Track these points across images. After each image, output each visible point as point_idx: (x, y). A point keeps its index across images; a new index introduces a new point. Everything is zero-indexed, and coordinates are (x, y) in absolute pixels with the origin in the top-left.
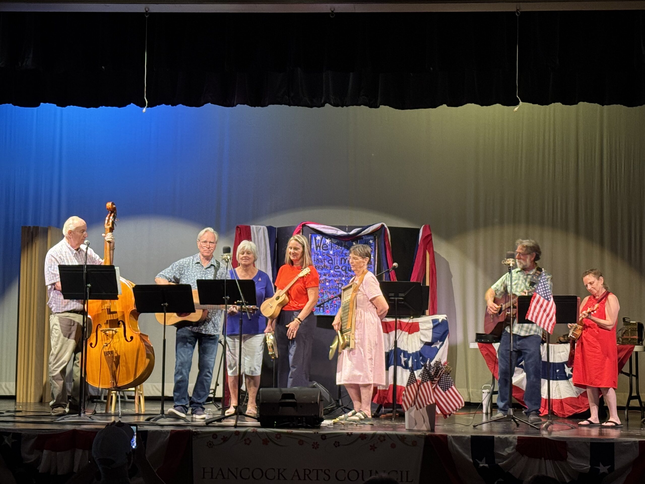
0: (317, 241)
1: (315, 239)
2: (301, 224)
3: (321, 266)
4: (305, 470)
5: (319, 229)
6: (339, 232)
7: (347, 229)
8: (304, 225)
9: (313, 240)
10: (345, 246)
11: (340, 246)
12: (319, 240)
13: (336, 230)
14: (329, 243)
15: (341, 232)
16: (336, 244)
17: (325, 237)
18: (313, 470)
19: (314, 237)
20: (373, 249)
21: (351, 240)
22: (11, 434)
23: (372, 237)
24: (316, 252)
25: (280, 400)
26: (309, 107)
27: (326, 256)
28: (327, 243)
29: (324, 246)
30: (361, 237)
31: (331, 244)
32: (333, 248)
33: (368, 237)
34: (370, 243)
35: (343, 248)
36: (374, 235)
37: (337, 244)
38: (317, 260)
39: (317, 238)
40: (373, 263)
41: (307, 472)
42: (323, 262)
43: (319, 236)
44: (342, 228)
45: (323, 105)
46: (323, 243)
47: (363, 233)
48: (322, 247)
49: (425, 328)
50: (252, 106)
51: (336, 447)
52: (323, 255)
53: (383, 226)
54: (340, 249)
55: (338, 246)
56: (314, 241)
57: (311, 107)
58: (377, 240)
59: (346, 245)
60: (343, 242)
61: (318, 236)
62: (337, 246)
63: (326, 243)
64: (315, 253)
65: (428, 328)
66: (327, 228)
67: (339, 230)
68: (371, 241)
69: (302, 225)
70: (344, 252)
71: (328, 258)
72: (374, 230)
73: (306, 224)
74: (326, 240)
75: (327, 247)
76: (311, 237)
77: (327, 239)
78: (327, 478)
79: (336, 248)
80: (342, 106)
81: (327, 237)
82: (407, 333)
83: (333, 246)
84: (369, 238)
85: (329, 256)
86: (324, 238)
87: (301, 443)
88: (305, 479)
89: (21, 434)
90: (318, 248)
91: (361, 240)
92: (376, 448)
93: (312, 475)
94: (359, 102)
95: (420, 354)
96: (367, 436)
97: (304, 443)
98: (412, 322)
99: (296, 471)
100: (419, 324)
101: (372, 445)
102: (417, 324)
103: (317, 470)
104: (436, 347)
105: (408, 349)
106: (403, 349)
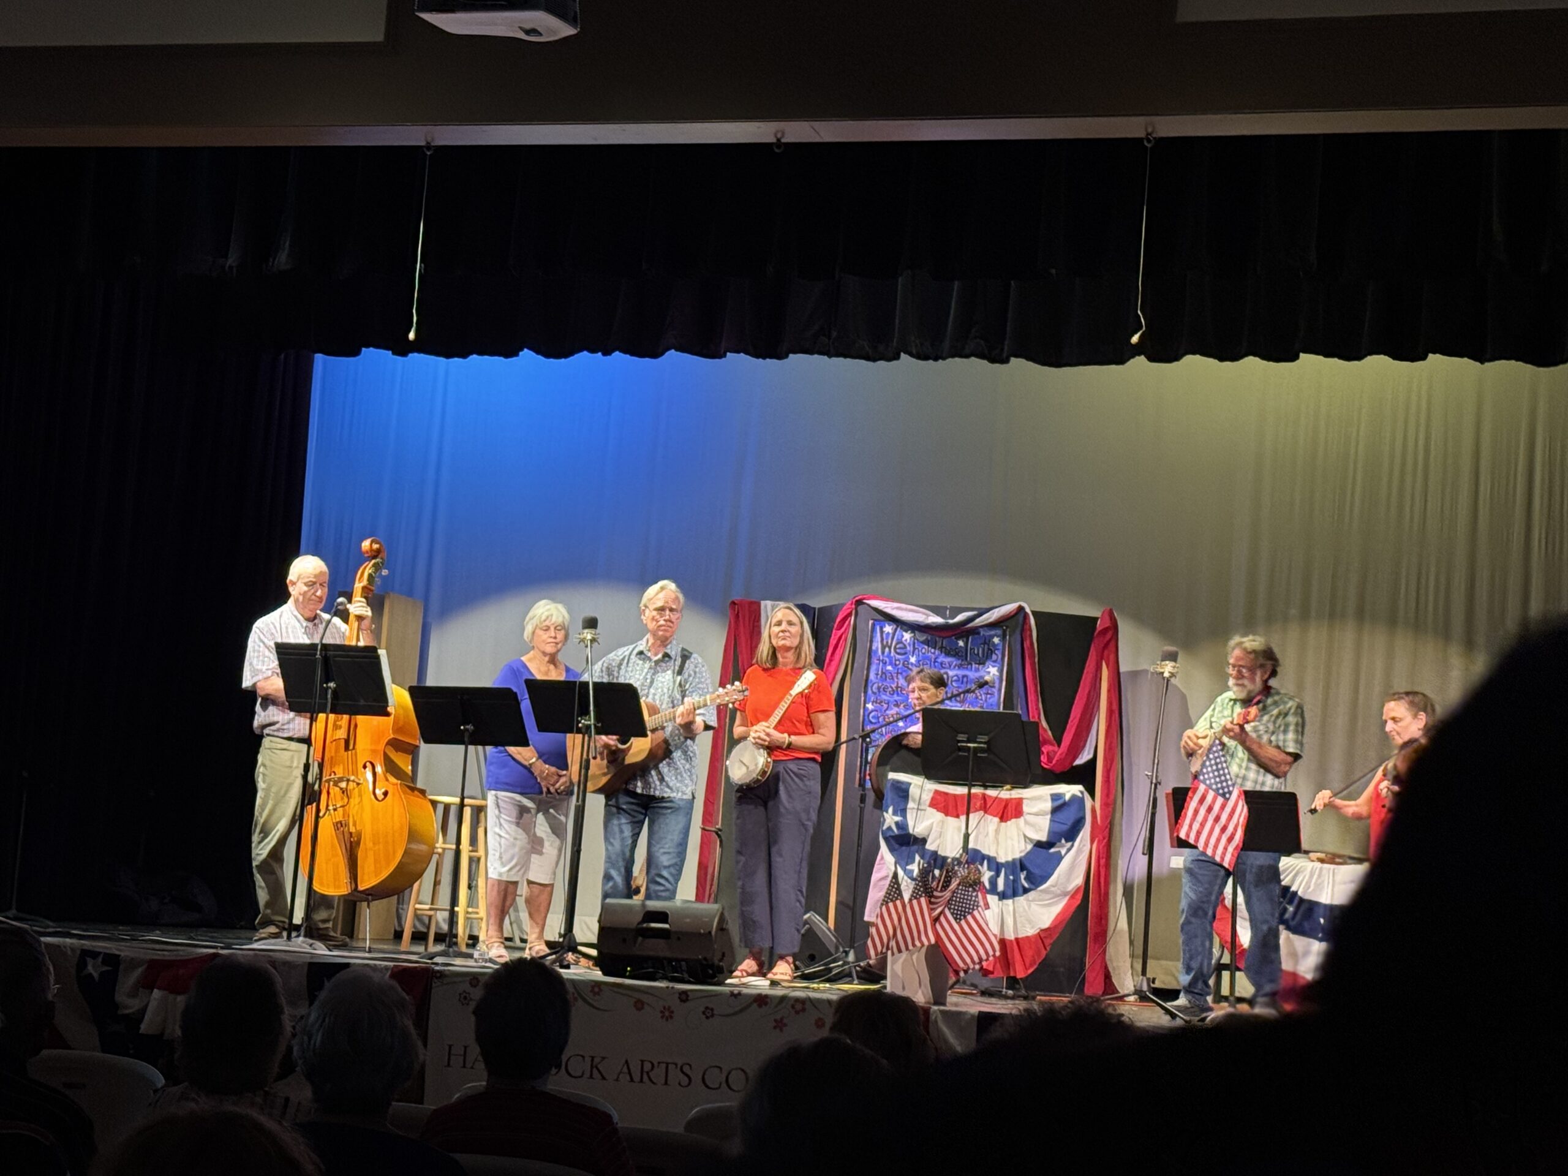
0: (884, 636)
1: (882, 632)
2: (854, 600)
3: (892, 688)
4: (642, 1061)
5: (889, 611)
6: (930, 618)
7: (948, 613)
8: (859, 602)
9: (876, 633)
10: (941, 648)
11: (932, 648)
12: (888, 633)
13: (924, 614)
14: (908, 641)
15: (935, 619)
16: (923, 643)
17: (901, 628)
18: (659, 1063)
19: (878, 628)
20: (1000, 657)
21: (953, 635)
22: (102, 956)
23: (999, 632)
24: (881, 658)
25: (638, 924)
26: (868, 358)
27: (901, 666)
28: (906, 640)
29: (898, 646)
30: (975, 631)
31: (914, 644)
32: (917, 651)
33: (990, 630)
34: (994, 642)
35: (937, 652)
36: (1002, 627)
37: (927, 643)
38: (883, 673)
39: (884, 629)
40: (997, 685)
41: (647, 1067)
42: (896, 680)
43: (889, 625)
44: (937, 610)
45: (897, 357)
46: (898, 639)
47: (978, 622)
48: (895, 648)
49: (1034, 810)
50: (757, 357)
51: (707, 1018)
52: (896, 665)
53: (1021, 609)
54: (932, 653)
55: (929, 646)
56: (879, 634)
57: (874, 360)
58: (1008, 637)
59: (944, 645)
60: (937, 639)
61: (887, 625)
62: (926, 647)
63: (904, 639)
64: (879, 660)
65: (1041, 810)
66: (906, 610)
67: (931, 614)
68: (996, 640)
69: (857, 601)
70: (939, 660)
71: (905, 671)
72: (1001, 617)
73: (864, 599)
74: (904, 633)
75: (905, 647)
76: (874, 625)
77: (906, 631)
78: (685, 1080)
79: (924, 651)
80: (936, 359)
81: (905, 627)
82: (996, 820)
83: (916, 647)
84: (993, 633)
85: (908, 667)
86: (899, 629)
87: (639, 1005)
88: (641, 1081)
89: (119, 956)
90: (887, 650)
91: (976, 636)
92: (785, 1025)
93: (658, 1074)
94: (967, 351)
95: (1020, 865)
96: (769, 1000)
97: (646, 1006)
98: (1008, 796)
99: (627, 1062)
100: (1024, 801)
101: (778, 1017)
102: (1019, 802)
103: (667, 1064)
104: (1059, 852)
105: (997, 853)
106: (985, 852)
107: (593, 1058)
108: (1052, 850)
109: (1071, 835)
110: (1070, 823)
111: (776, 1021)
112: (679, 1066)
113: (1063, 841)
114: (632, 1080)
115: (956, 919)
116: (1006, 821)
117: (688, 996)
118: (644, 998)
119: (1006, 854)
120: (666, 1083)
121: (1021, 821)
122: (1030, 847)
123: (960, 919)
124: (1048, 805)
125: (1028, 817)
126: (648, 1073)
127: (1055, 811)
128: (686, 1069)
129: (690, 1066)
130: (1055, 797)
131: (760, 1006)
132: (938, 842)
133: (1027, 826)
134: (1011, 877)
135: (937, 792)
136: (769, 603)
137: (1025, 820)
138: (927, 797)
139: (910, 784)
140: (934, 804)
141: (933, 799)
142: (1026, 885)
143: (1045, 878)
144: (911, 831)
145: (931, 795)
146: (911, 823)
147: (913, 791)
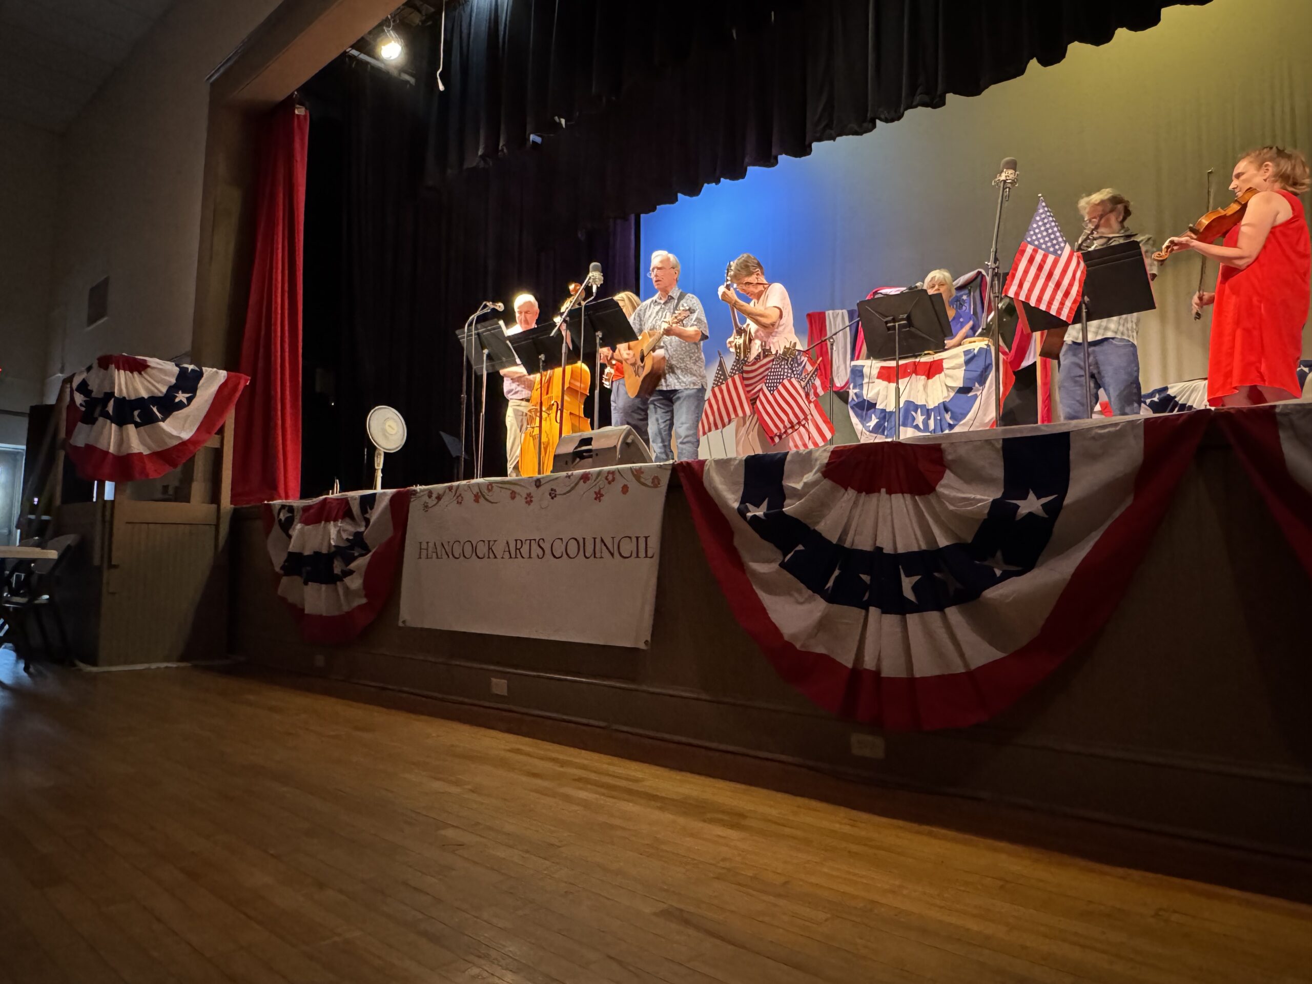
4: (516, 540)
18: (526, 540)
23: (966, 291)
25: (576, 448)
36: (967, 287)
41: (519, 543)
49: (952, 365)
51: (552, 498)
53: (979, 273)
58: (972, 293)
65: (957, 364)
68: (965, 297)
72: (966, 281)
78: (541, 553)
82: (924, 378)
87: (513, 495)
88: (516, 556)
92: (602, 495)
93: (525, 550)
94: (914, 103)
95: (945, 407)
96: (590, 476)
97: (517, 495)
98: (932, 360)
99: (507, 543)
100: (944, 361)
101: (597, 490)
102: (940, 361)
103: (530, 540)
104: (976, 394)
105: (927, 402)
106: (919, 403)
107: (489, 541)
108: (970, 394)
109: (982, 380)
110: (980, 370)
111: (595, 492)
112: (537, 541)
113: (977, 385)
114: (511, 557)
115: (770, 392)
116: (932, 378)
117: (540, 482)
118: (517, 489)
119: (934, 402)
120: (530, 557)
121: (943, 374)
122: (952, 394)
123: (773, 390)
124: (962, 360)
125: (946, 371)
126: (519, 549)
127: (967, 362)
128: (541, 543)
129: (543, 539)
130: (966, 353)
131: (585, 482)
132: (884, 404)
133: (948, 378)
134: (939, 418)
135: (882, 368)
136: (831, 312)
137: (945, 374)
138: (875, 372)
139: (863, 366)
140: (880, 376)
141: (879, 373)
142: (951, 422)
143: (965, 415)
144: (865, 398)
145: (878, 370)
146: (865, 392)
147: (866, 371)
